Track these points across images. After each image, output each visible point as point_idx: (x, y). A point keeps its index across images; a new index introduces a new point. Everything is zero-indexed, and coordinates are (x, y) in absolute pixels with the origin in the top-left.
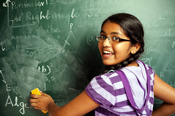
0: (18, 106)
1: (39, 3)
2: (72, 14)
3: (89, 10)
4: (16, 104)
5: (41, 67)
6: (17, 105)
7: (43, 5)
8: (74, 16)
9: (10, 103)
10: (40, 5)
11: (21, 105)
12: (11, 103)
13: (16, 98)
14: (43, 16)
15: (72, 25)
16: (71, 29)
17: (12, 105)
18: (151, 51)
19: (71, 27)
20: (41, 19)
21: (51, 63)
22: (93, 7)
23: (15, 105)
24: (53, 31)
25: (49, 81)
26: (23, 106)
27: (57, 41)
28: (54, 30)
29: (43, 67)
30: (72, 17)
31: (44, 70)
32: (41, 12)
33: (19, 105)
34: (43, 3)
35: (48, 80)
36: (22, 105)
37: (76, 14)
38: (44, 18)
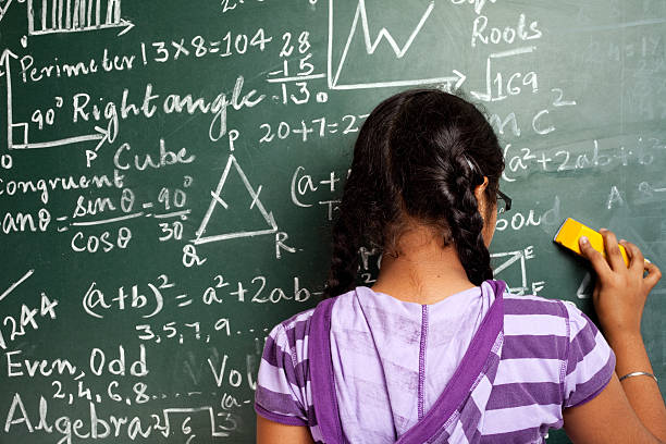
0: (50, 430)
1: (117, 59)
2: (236, 95)
3: (295, 79)
4: (43, 424)
5: (128, 292)
6: (46, 427)
7: (130, 66)
8: (241, 104)
9: (22, 420)
10: (122, 68)
11: (59, 429)
12: (25, 422)
13: (43, 401)
14: (133, 106)
15: (234, 135)
16: (232, 149)
17: (30, 427)
18: (527, 224)
19: (231, 144)
20: (124, 116)
21: (163, 276)
22: (310, 68)
23: (40, 427)
24: (169, 158)
25: (158, 341)
26: (68, 431)
27: (184, 195)
28: (173, 155)
29: (135, 289)
30: (237, 107)
31: (140, 302)
32: (126, 93)
33: (54, 429)
34: (132, 58)
35: (153, 336)
36: (64, 429)
37: (250, 94)
38: (136, 112)
